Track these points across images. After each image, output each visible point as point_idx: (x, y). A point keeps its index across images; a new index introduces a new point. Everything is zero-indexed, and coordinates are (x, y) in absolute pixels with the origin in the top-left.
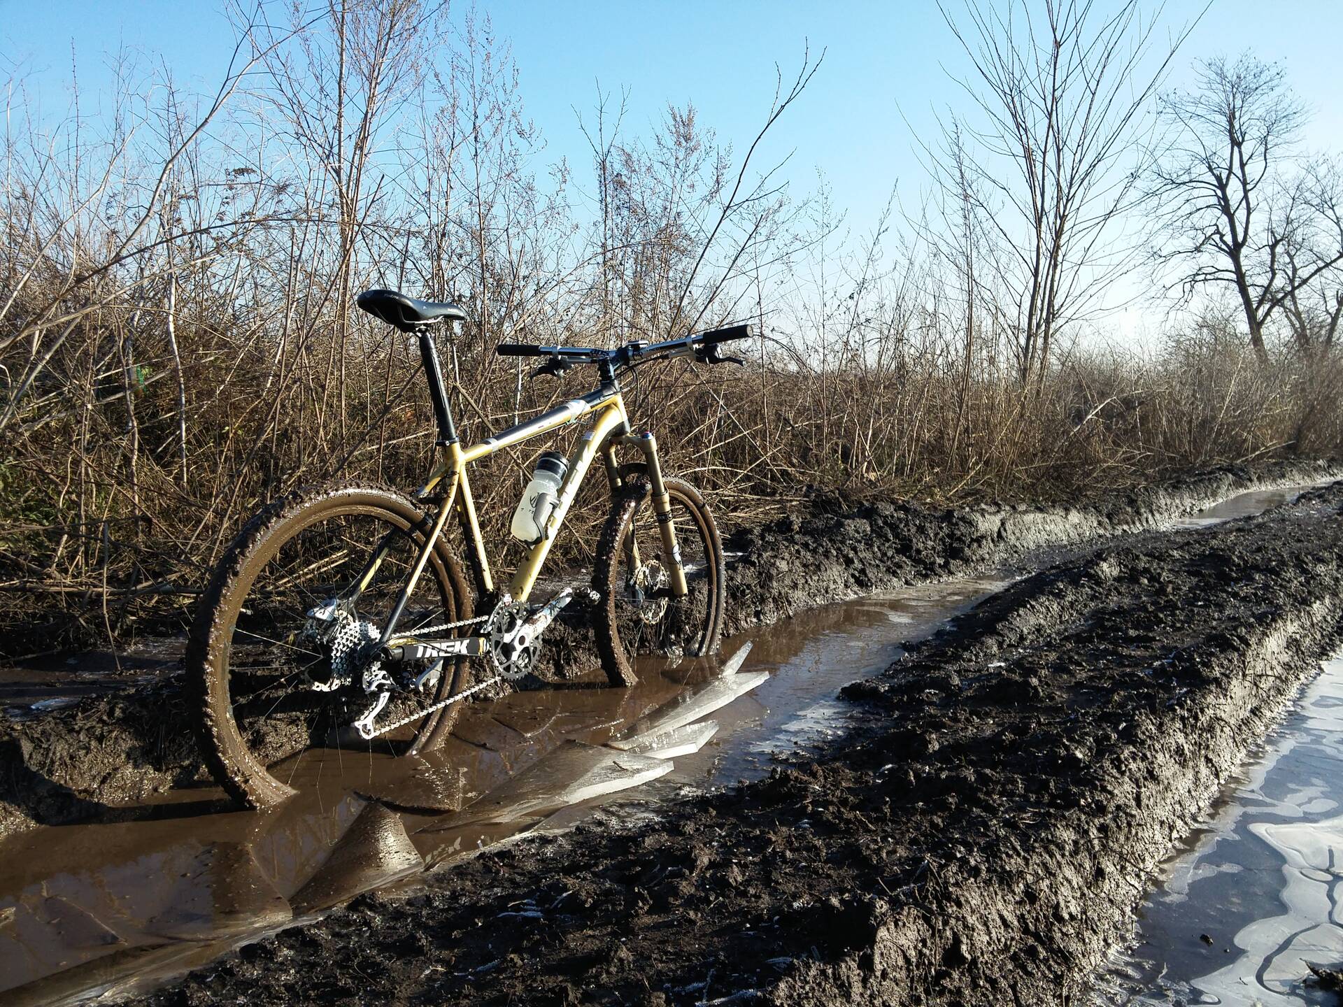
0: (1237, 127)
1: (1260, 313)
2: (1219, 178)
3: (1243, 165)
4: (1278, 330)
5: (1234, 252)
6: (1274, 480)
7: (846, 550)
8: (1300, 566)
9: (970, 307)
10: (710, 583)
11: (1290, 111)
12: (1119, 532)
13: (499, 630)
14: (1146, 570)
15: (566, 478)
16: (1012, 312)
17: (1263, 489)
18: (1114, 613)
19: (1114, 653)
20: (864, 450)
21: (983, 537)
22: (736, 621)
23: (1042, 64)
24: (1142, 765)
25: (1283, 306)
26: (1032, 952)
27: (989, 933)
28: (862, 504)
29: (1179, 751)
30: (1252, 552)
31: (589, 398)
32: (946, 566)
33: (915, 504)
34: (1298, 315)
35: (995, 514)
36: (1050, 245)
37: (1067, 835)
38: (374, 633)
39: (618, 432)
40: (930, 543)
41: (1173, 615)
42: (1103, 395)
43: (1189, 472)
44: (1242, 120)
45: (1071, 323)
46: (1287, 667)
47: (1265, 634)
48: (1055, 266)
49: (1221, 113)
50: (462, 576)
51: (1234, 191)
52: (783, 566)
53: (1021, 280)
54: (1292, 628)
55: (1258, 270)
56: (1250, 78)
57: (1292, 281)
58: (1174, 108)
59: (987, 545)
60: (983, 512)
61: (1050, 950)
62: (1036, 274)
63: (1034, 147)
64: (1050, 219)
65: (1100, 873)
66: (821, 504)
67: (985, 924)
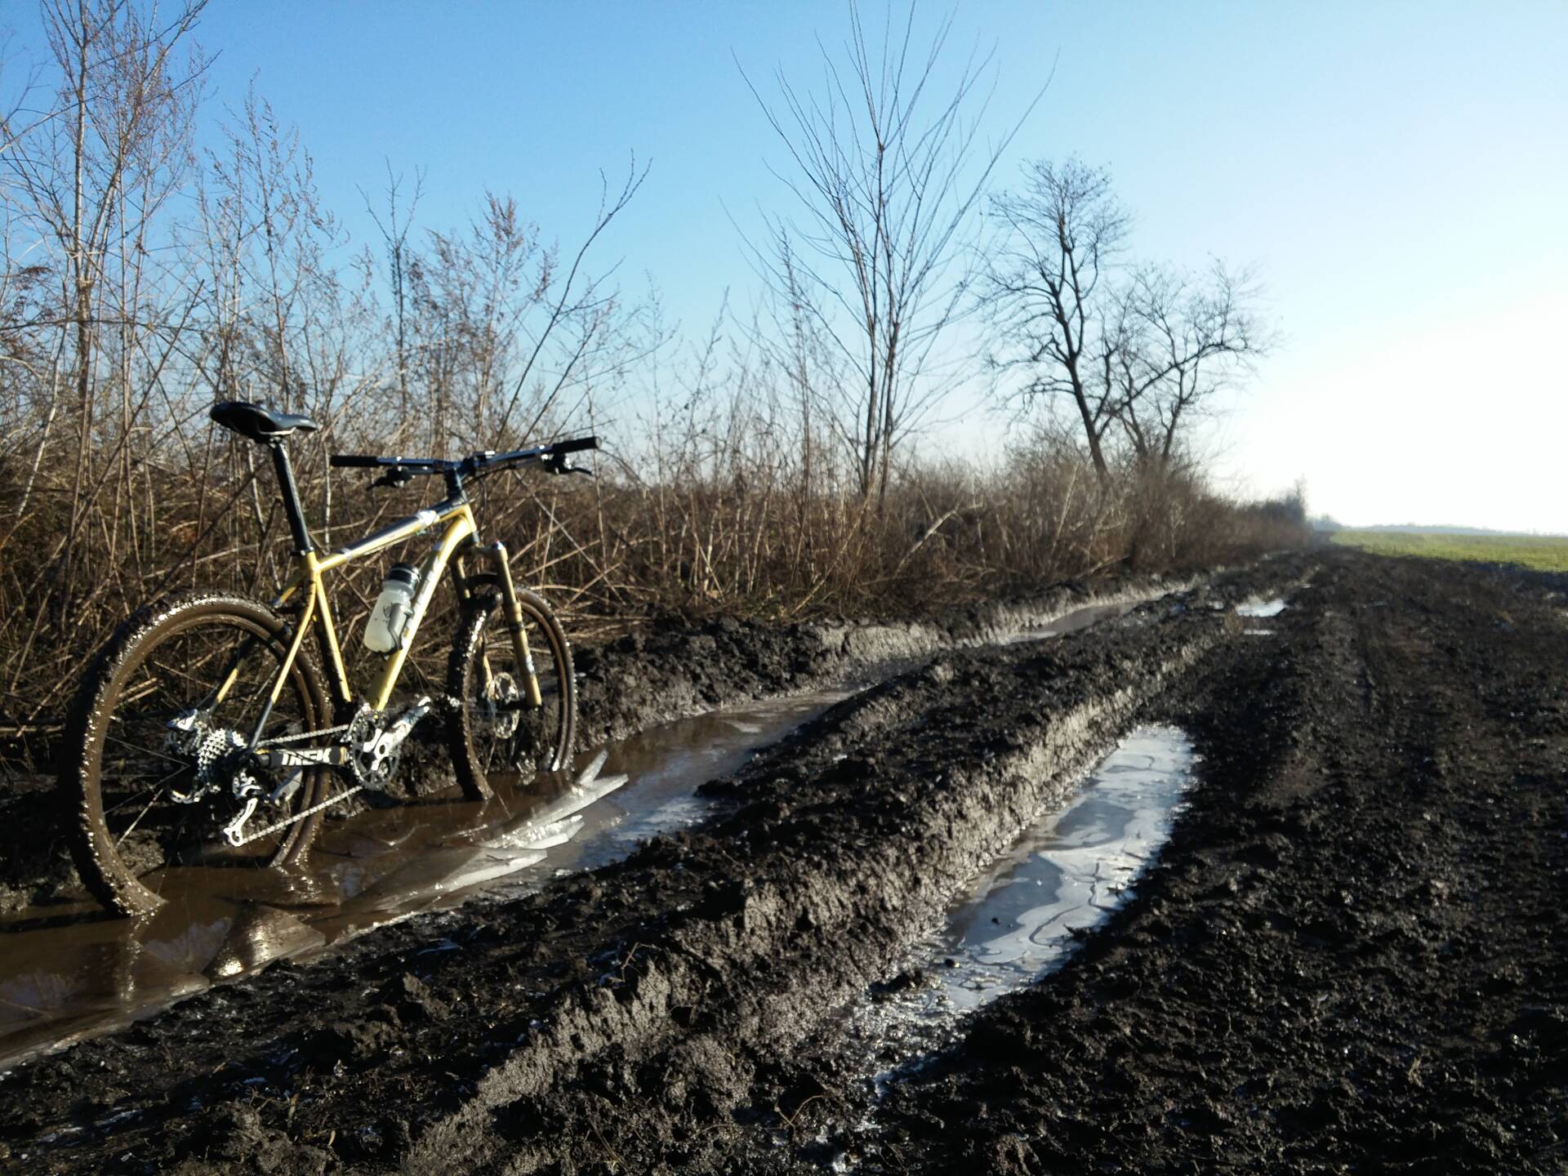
0: (1067, 233)
1: (1098, 425)
2: (1052, 285)
3: (1074, 272)
4: (1116, 442)
5: (1070, 361)
6: (1111, 595)
7: (692, 666)
8: (1109, 663)
9: (806, 419)
10: (561, 696)
11: (1116, 218)
12: (959, 645)
13: (360, 739)
14: (977, 673)
15: (419, 587)
16: (849, 422)
17: (1101, 603)
18: (948, 710)
19: (942, 736)
20: (704, 565)
21: (828, 651)
22: (587, 737)
23: (868, 167)
24: (954, 806)
25: (1121, 417)
26: (863, 928)
27: (830, 910)
28: (704, 621)
29: (985, 798)
30: (1073, 655)
31: (438, 507)
32: (792, 680)
33: (759, 621)
34: (1136, 427)
35: (838, 627)
36: (885, 353)
37: (892, 853)
38: (238, 740)
39: (467, 542)
40: (776, 658)
41: (995, 706)
42: (944, 510)
43: (1030, 587)
44: (1073, 226)
45: (910, 435)
46: (1088, 744)
47: (1067, 714)
48: (891, 376)
49: (1053, 218)
50: (322, 686)
51: (1067, 298)
52: (631, 681)
53: (857, 390)
54: (1094, 712)
55: (1095, 381)
56: (1077, 183)
57: (1128, 392)
58: (1005, 210)
59: (832, 659)
60: (826, 627)
61: (877, 928)
62: (872, 384)
63: (864, 251)
64: (882, 327)
65: (917, 882)
66: (662, 623)
67: (827, 903)
